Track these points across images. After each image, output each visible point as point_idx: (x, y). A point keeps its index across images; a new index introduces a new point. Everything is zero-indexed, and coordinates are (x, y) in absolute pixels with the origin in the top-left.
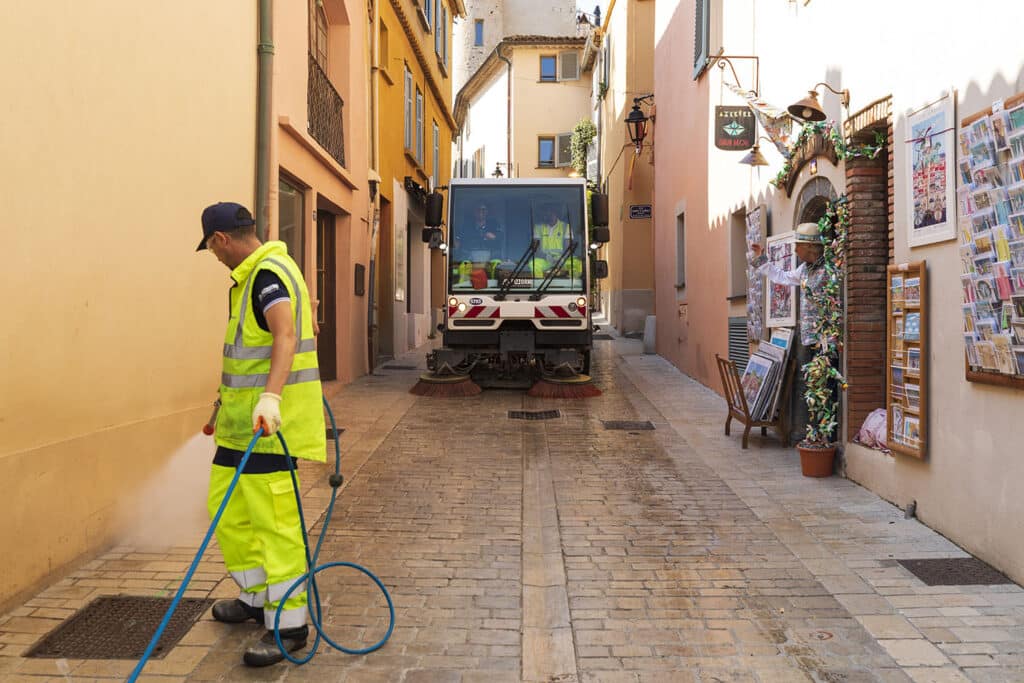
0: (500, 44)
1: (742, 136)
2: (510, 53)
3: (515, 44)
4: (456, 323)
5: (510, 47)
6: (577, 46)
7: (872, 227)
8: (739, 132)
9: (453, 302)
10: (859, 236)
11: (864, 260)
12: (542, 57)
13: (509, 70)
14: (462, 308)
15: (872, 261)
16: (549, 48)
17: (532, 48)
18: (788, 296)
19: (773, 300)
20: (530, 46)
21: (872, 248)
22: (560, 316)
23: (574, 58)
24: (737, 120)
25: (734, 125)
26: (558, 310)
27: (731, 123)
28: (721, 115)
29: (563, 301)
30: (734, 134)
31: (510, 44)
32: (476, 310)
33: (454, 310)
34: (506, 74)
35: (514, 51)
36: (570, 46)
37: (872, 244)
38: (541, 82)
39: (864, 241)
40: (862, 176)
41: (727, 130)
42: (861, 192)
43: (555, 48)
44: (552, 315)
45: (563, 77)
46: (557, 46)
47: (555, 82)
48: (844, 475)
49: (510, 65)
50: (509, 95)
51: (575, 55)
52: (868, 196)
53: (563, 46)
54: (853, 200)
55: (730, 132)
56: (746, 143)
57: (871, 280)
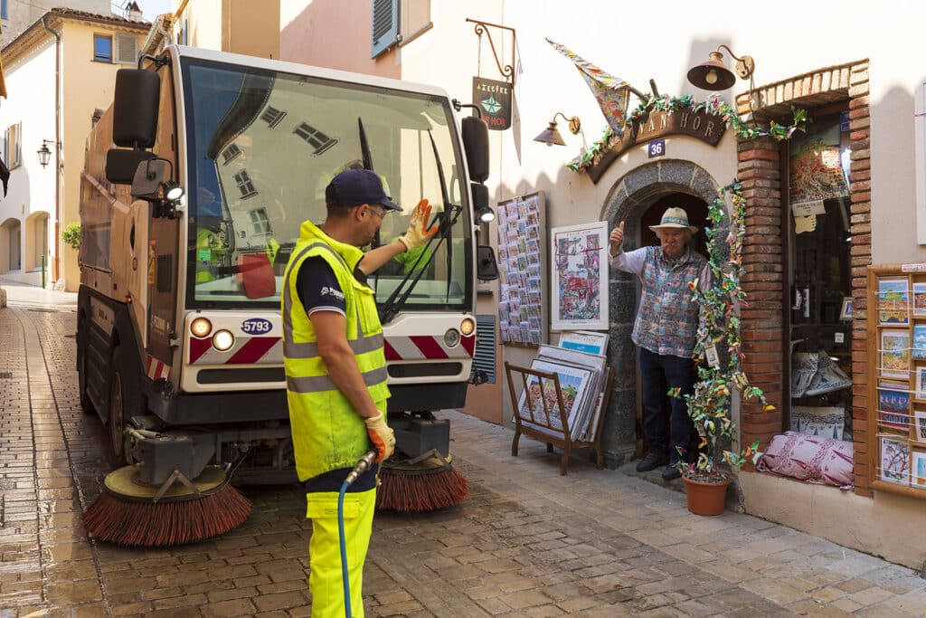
0: (48, 14)
1: (499, 114)
2: (59, 25)
3: (66, 17)
4: (203, 377)
5: (59, 19)
6: (135, 31)
7: (770, 220)
8: (496, 109)
9: (201, 328)
10: (760, 230)
11: (763, 258)
12: (96, 36)
13: (58, 44)
14: (223, 341)
15: (770, 258)
16: (104, 28)
17: (85, 24)
18: (593, 295)
19: (563, 299)
20: (83, 22)
21: (771, 244)
22: (429, 357)
23: (132, 43)
24: (494, 94)
25: (491, 100)
26: (426, 344)
27: (488, 98)
28: (479, 88)
29: (434, 325)
30: (492, 111)
31: (60, 16)
32: (255, 347)
33: (201, 346)
34: (55, 46)
35: (65, 25)
36: (128, 29)
37: (771, 240)
38: (95, 61)
39: (763, 235)
40: (761, 160)
41: (484, 105)
42: (761, 178)
43: (111, 29)
44: (413, 354)
45: (120, 59)
46: (114, 27)
47: (111, 63)
48: (741, 510)
49: (58, 38)
50: (57, 70)
51: (134, 39)
52: (767, 184)
53: (121, 28)
54: (754, 187)
55: (487, 108)
56: (503, 122)
57: (770, 281)
